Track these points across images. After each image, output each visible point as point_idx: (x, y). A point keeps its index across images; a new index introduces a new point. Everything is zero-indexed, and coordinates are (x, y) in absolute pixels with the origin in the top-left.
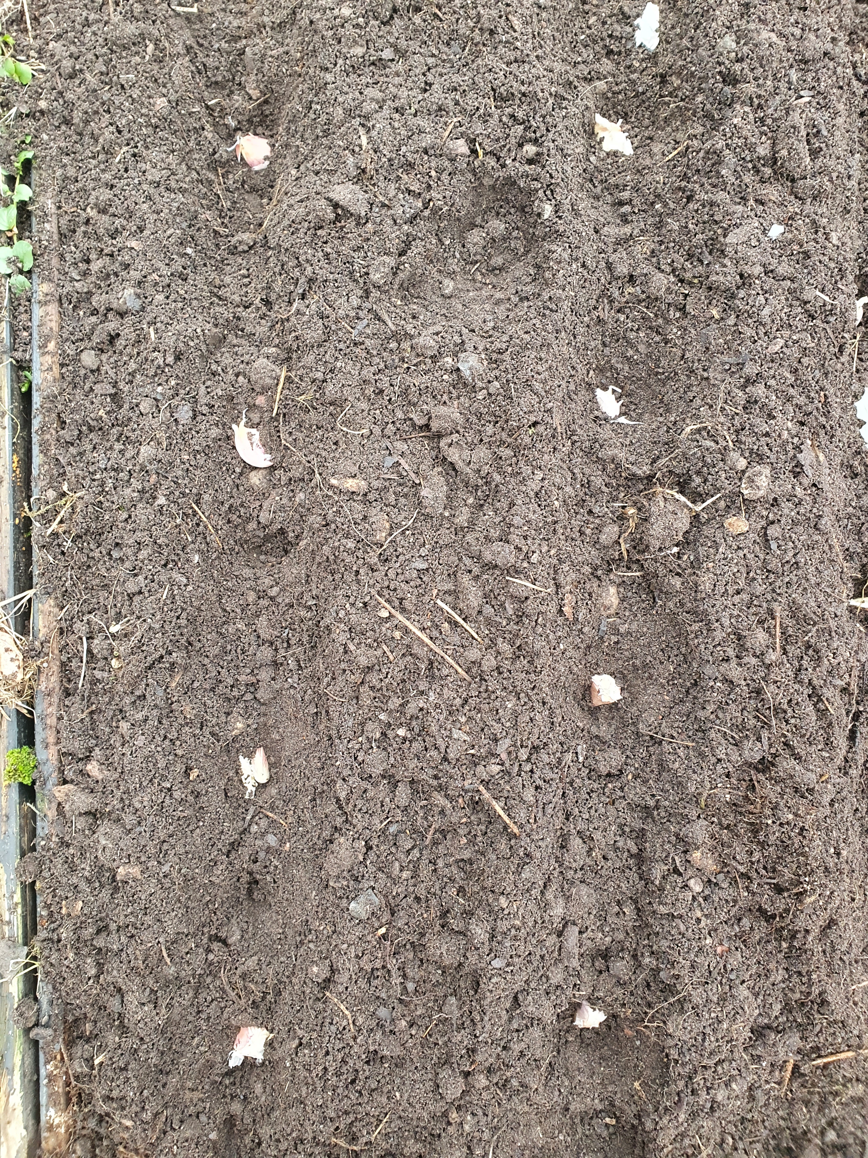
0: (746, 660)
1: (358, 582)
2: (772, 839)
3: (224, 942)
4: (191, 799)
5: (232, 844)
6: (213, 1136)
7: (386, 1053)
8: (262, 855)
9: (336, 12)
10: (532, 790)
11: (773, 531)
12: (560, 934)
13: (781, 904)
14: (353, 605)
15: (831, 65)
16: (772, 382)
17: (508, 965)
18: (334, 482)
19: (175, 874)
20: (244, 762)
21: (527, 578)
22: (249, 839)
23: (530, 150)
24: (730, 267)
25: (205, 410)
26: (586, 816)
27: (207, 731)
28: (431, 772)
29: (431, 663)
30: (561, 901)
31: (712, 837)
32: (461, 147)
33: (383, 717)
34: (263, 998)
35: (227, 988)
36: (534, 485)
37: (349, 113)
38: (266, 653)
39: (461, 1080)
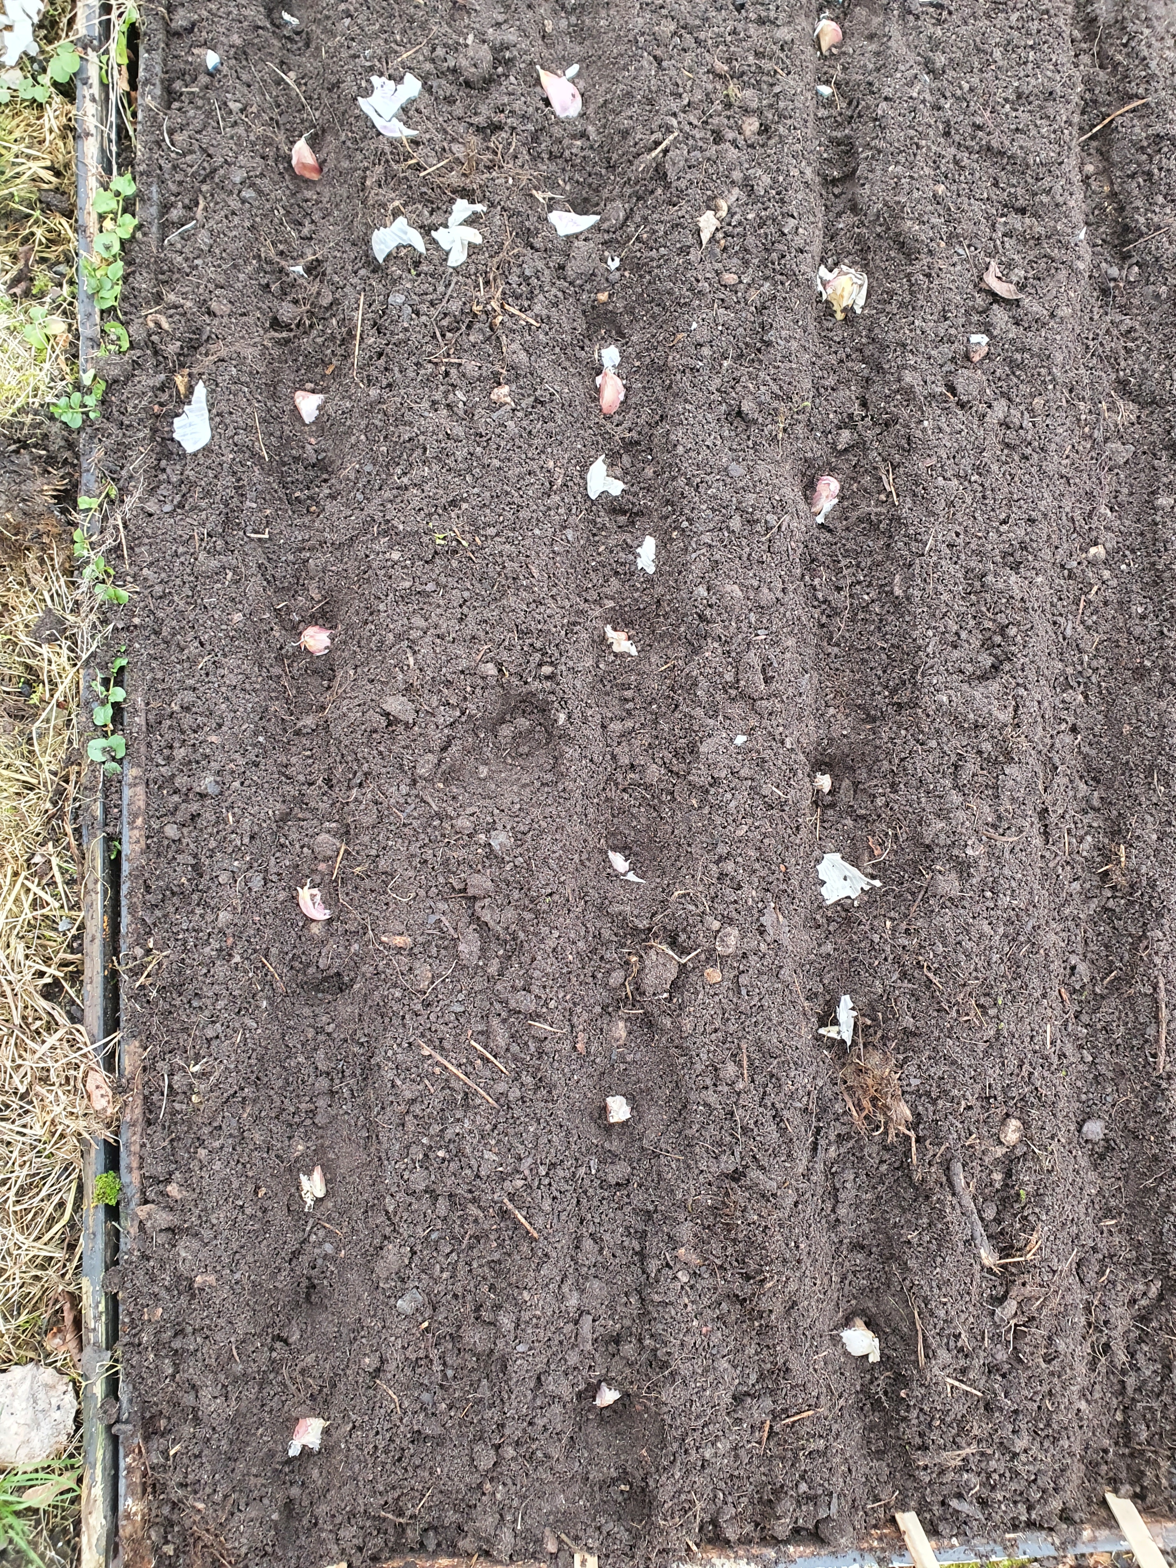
0: (720, 1088)
1: (404, 1026)
2: (741, 1236)
3: (286, 1341)
4: (259, 1214)
5: (293, 1253)
6: (275, 1516)
7: (429, 1432)
8: (320, 1261)
9: (387, 556)
10: (550, 1201)
11: (744, 980)
12: (576, 1323)
13: (748, 1289)
14: (399, 1045)
15: (782, 610)
16: (740, 859)
17: (530, 1349)
18: (384, 939)
19: (245, 1281)
20: (303, 1178)
21: (546, 1021)
22: (308, 1248)
23: (547, 670)
24: (704, 770)
25: (274, 878)
26: (597, 1220)
27: (273, 1154)
28: (466, 1187)
29: (466, 1094)
30: (576, 1294)
31: (695, 1235)
32: (490, 669)
33: (425, 1140)
34: (320, 1391)
35: (288, 1382)
36: (551, 943)
37: (399, 637)
38: (323, 1083)
39: (492, 1452)
